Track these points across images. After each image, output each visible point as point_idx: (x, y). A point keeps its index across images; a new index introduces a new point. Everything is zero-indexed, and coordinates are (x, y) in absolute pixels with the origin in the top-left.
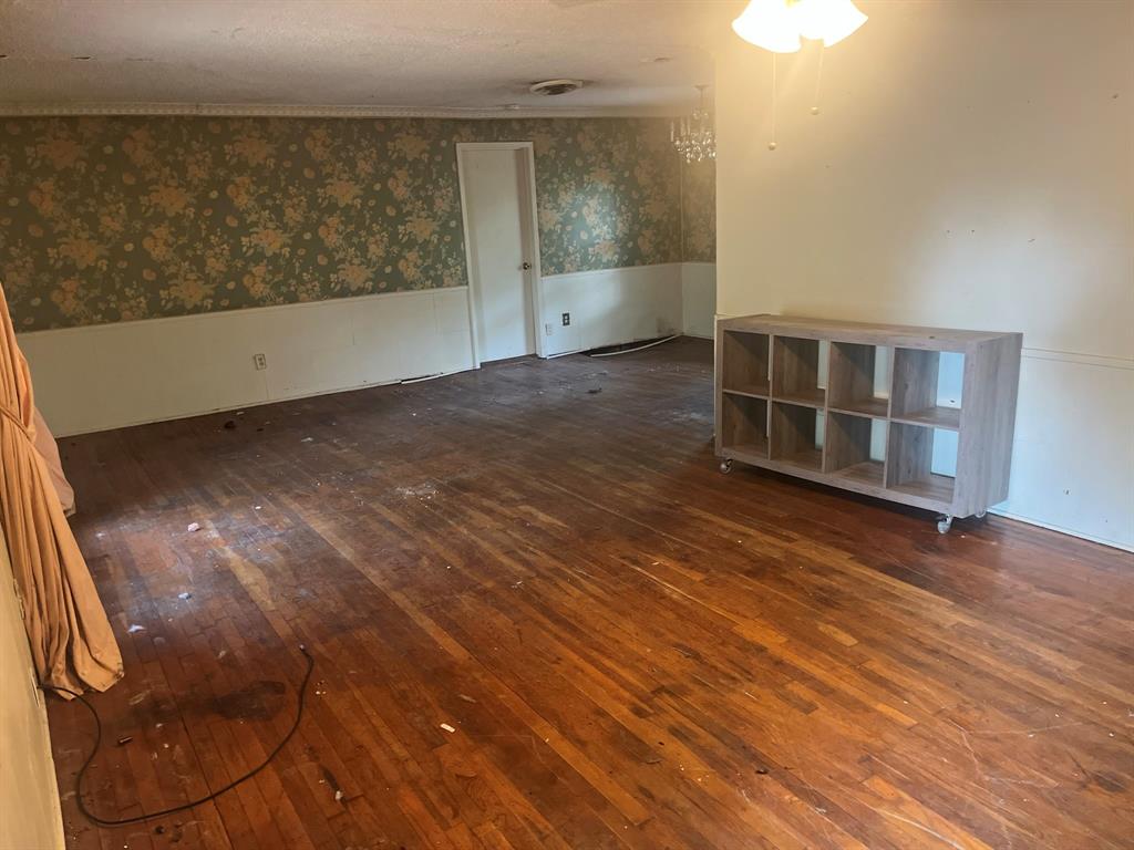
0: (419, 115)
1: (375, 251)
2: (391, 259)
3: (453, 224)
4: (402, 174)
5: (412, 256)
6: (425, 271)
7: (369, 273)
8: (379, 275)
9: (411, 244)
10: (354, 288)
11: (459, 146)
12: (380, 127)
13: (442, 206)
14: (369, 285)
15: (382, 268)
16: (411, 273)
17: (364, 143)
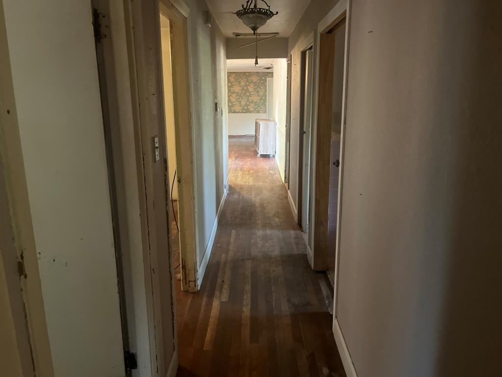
0: (258, 71)
1: (243, 103)
2: (247, 105)
3: (264, 98)
4: (252, 85)
5: (252, 105)
6: (255, 109)
7: (241, 108)
8: (243, 109)
9: (252, 102)
10: (237, 111)
11: (268, 79)
12: (247, 74)
13: (261, 93)
14: (241, 111)
15: (244, 107)
16: (251, 109)
17: (243, 78)
